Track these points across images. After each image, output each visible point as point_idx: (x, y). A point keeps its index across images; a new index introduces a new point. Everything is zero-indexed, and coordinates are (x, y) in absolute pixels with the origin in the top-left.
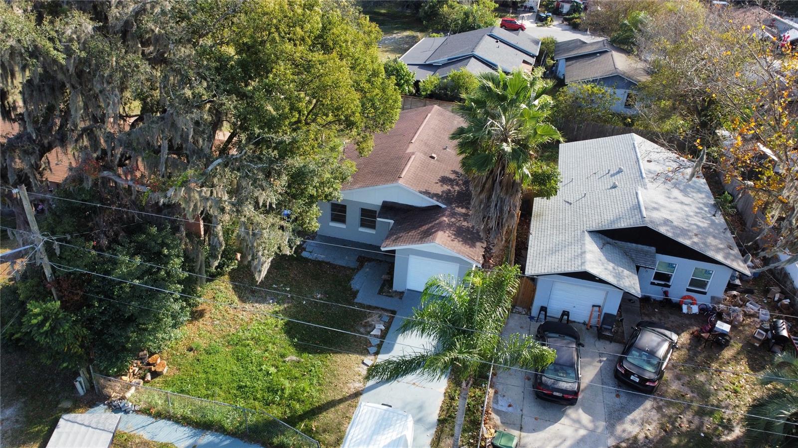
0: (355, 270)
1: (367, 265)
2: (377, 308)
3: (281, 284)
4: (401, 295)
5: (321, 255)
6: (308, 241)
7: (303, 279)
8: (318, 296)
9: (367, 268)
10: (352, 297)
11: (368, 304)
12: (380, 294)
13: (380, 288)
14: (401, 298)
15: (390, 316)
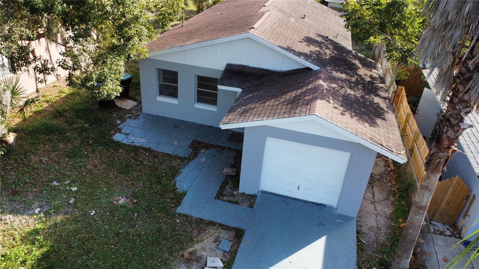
1: (204, 153)
2: (212, 224)
3: (67, 180)
4: (252, 201)
5: (141, 139)
6: (128, 120)
7: (104, 173)
8: (120, 202)
9: (203, 158)
10: (173, 203)
11: (199, 216)
12: (219, 198)
13: (219, 188)
14: (251, 206)
15: (233, 240)
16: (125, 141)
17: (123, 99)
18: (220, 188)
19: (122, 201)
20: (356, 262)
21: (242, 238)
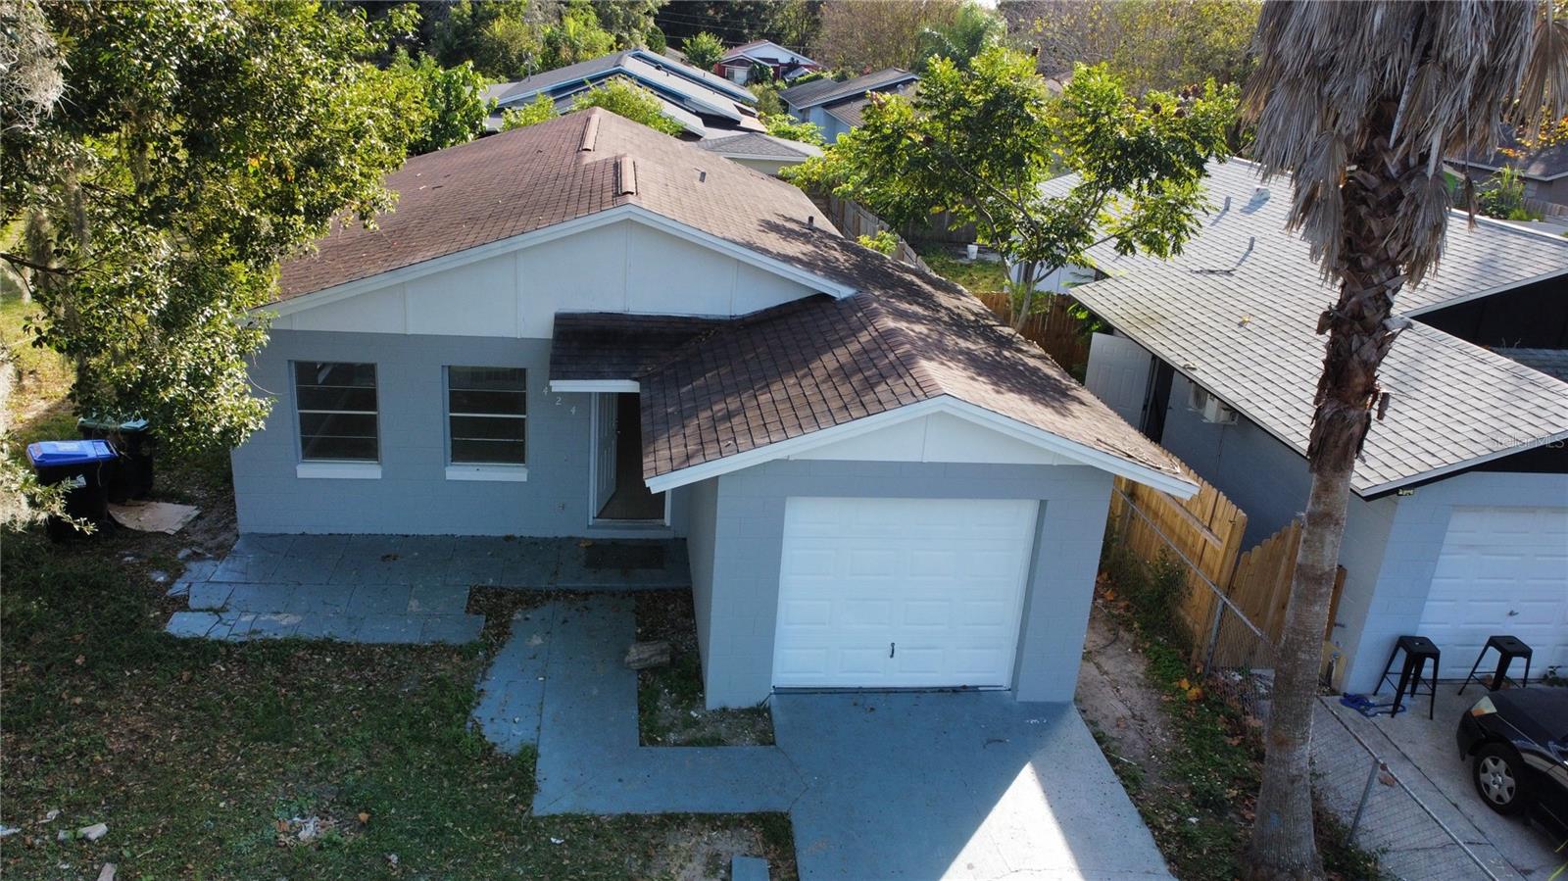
0: (480, 653)
1: (527, 619)
2: (672, 821)
3: (49, 809)
4: (761, 726)
5: (280, 616)
6: (193, 566)
7: (191, 753)
8: (303, 835)
9: (530, 636)
10: (508, 791)
11: (619, 809)
12: (653, 742)
13: (636, 712)
14: (767, 739)
15: (766, 853)
16: (221, 633)
17: (137, 502)
18: (641, 710)
19: (309, 831)
20: (1137, 817)
21: (790, 837)
